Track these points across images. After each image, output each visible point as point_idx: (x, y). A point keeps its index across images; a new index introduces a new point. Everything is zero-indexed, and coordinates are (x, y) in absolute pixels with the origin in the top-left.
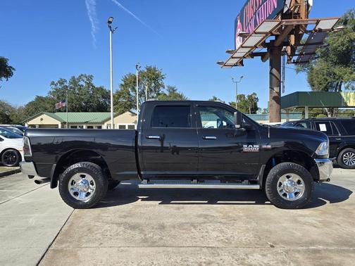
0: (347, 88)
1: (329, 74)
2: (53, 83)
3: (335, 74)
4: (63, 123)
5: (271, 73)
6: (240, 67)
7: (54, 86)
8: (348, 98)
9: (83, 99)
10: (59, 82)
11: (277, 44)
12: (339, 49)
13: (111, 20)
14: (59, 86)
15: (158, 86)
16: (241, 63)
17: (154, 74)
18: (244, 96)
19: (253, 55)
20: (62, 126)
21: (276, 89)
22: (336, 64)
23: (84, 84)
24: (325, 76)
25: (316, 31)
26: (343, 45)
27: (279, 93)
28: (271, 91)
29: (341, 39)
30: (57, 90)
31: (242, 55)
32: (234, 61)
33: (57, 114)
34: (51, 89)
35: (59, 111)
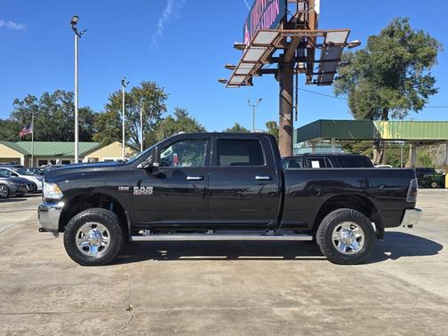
0: (393, 116)
1: (372, 98)
2: (17, 101)
3: (379, 98)
4: (28, 157)
5: (281, 96)
6: (248, 87)
7: (18, 106)
8: (382, 129)
9: (57, 124)
10: (25, 100)
11: (288, 59)
12: (384, 66)
13: (75, 20)
14: (25, 106)
15: (159, 108)
16: (250, 82)
17: (152, 92)
18: (275, 123)
19: (261, 72)
20: (27, 161)
21: (287, 116)
22: (381, 85)
23: (61, 104)
24: (369, 101)
25: (327, 45)
26: (388, 62)
27: (291, 122)
28: (281, 118)
29: (386, 55)
30: (22, 110)
31: (247, 72)
32: (240, 80)
33: (20, 144)
34: (14, 109)
35: (24, 139)
